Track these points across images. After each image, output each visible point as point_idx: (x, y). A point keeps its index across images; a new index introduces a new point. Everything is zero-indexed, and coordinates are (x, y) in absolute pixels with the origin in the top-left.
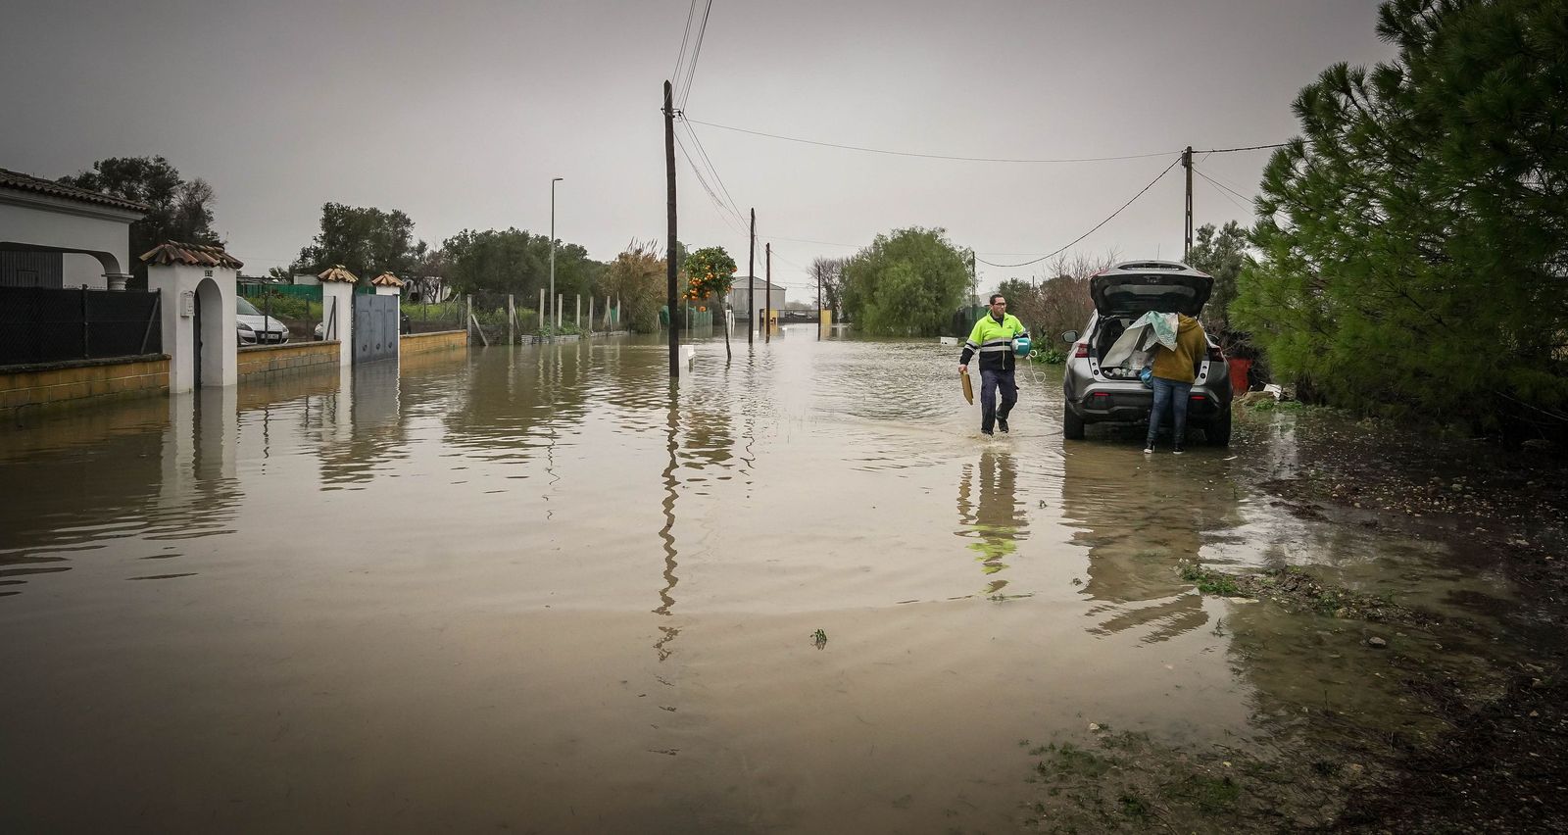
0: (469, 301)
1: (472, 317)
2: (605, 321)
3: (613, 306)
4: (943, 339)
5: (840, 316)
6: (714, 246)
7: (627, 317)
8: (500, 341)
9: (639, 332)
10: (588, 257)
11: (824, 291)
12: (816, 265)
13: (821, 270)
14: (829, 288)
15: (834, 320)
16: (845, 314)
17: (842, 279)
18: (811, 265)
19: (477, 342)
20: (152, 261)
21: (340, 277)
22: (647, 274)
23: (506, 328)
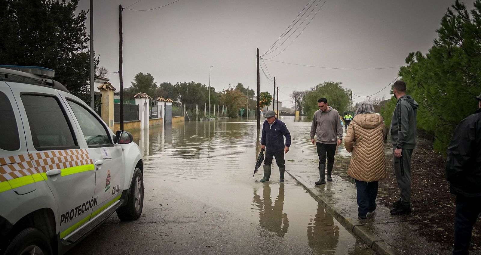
0: (185, 106)
1: (185, 111)
2: (222, 113)
3: (225, 108)
5: (303, 113)
7: (228, 112)
8: (194, 119)
9: (232, 118)
10: (215, 91)
11: (297, 103)
12: (294, 94)
13: (296, 95)
14: (298, 102)
15: (300, 115)
16: (304, 112)
17: (304, 99)
18: (291, 93)
19: (187, 119)
22: (236, 97)
23: (195, 115)
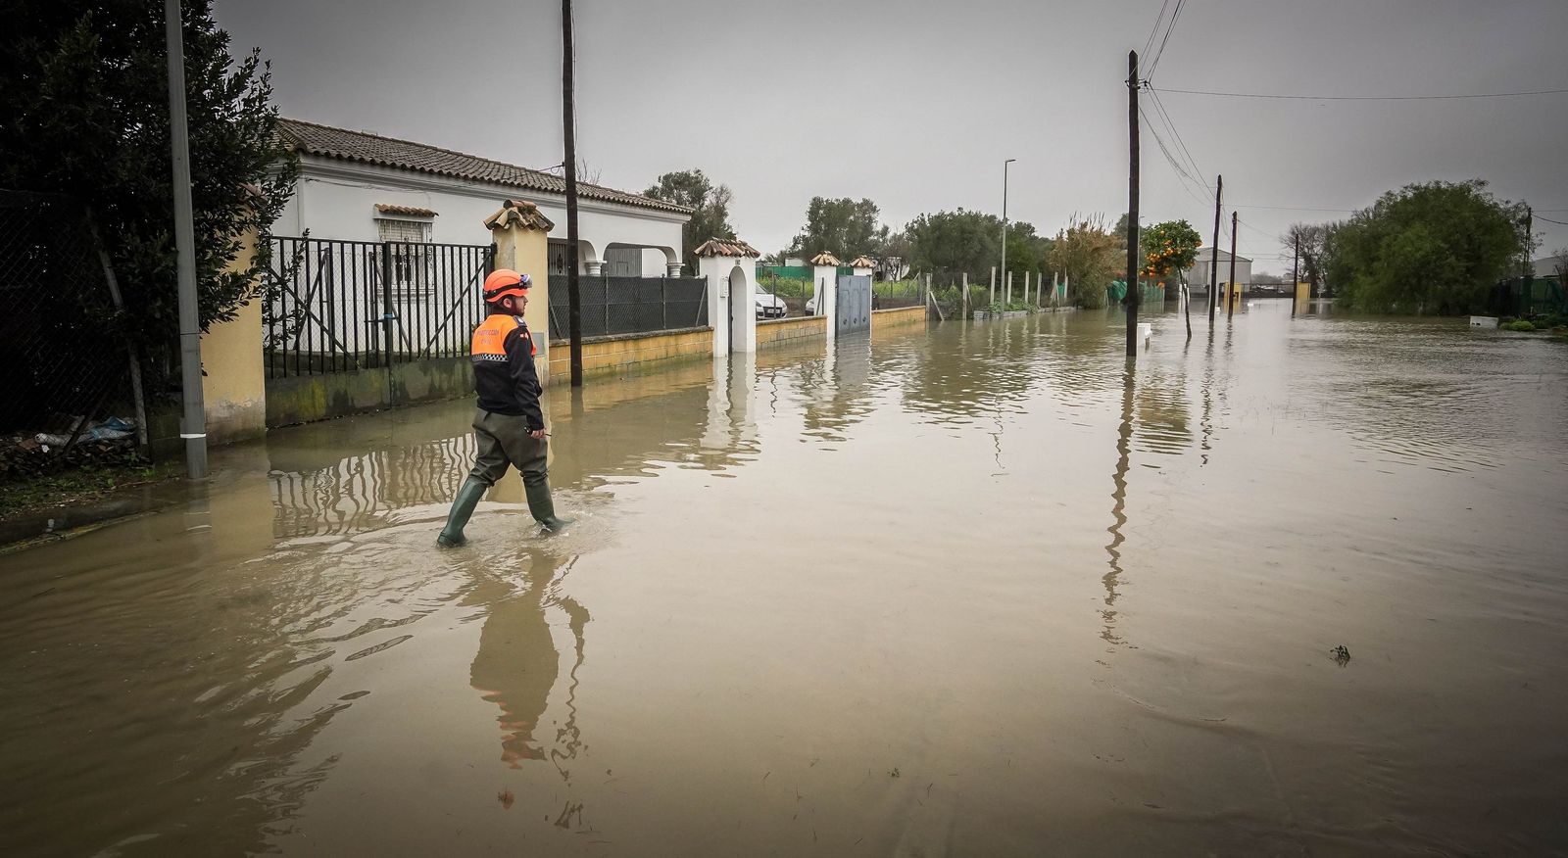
0: (928, 279)
1: (930, 294)
2: (1052, 297)
3: (1061, 282)
4: (1474, 320)
5: (1321, 290)
6: (1176, 220)
7: (1074, 292)
8: (954, 316)
9: (1086, 308)
10: (1036, 234)
11: (1301, 262)
12: (1293, 233)
13: (1299, 239)
14: (1308, 259)
15: (1314, 295)
16: (1329, 288)
17: (1327, 248)
18: (1286, 233)
19: (934, 317)
20: (702, 254)
21: (827, 261)
22: (1097, 249)
23: (960, 304)
